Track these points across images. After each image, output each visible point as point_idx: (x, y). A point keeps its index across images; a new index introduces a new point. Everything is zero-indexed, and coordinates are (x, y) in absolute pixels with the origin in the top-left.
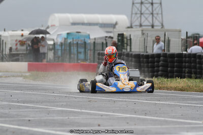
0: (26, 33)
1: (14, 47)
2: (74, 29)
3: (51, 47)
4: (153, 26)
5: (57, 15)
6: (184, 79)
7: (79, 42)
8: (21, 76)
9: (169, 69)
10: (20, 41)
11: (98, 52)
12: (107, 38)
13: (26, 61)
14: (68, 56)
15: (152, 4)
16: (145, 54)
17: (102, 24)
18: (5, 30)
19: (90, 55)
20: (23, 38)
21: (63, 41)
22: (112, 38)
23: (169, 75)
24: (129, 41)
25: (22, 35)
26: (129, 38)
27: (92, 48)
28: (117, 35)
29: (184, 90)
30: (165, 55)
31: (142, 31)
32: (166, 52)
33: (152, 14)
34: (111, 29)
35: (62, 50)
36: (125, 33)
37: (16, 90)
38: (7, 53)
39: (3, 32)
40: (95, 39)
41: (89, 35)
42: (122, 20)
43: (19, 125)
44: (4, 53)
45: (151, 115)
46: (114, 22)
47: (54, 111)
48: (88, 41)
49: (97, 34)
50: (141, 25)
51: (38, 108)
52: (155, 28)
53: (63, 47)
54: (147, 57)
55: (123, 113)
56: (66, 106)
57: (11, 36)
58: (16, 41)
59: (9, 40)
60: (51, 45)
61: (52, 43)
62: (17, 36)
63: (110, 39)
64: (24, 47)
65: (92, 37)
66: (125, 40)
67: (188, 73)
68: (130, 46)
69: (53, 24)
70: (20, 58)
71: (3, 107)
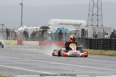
0: (38, 28)
2: (61, 27)
3: (50, 34)
4: (98, 26)
5: (53, 20)
6: (112, 51)
8: (36, 48)
9: (105, 46)
12: (76, 31)
13: (38, 41)
15: (98, 15)
17: (74, 24)
18: (28, 26)
21: (56, 32)
22: (79, 31)
23: (105, 48)
24: (87, 32)
25: (37, 29)
26: (87, 31)
27: (69, 35)
28: (81, 29)
29: (112, 56)
30: (103, 39)
31: (93, 28)
32: (104, 38)
33: (98, 20)
34: (78, 27)
35: (55, 36)
36: (85, 29)
39: (28, 27)
40: (71, 31)
41: (68, 29)
42: (83, 22)
43: (35, 70)
45: (97, 67)
46: (80, 24)
47: (52, 64)
48: (67, 32)
49: (72, 29)
50: (92, 25)
51: (44, 62)
52: (99, 26)
53: (56, 35)
54: (95, 40)
55: (84, 66)
56: (57, 62)
57: (32, 29)
59: (30, 31)
61: (50, 32)
62: (34, 29)
63: (78, 31)
65: (69, 30)
66: (85, 32)
67: (114, 48)
68: (87, 35)
69: (51, 24)
70: (35, 39)
71: (28, 62)
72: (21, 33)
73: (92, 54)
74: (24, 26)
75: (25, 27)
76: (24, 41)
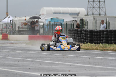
0: (28, 18)
1: (21, 27)
2: (55, 16)
3: (42, 26)
4: (100, 15)
5: (45, 8)
7: (58, 24)
8: (25, 43)
9: (109, 39)
10: (24, 23)
11: (69, 29)
12: (74, 21)
13: (27, 35)
14: (51, 32)
15: (99, 2)
16: (95, 30)
17: (71, 13)
18: (15, 17)
19: (64, 31)
20: (26, 21)
21: (48, 23)
22: (77, 21)
23: (109, 42)
24: (86, 23)
25: (25, 20)
26: (86, 21)
27: (65, 27)
28: (80, 19)
30: (107, 31)
31: (94, 17)
32: (107, 29)
33: (100, 7)
34: (76, 16)
35: (48, 28)
36: (84, 19)
37: (22, 51)
38: (16, 30)
39: (14, 18)
40: (67, 22)
41: (63, 20)
42: (82, 11)
43: (23, 71)
44: (15, 30)
45: (99, 65)
46: (78, 12)
47: (43, 63)
48: (63, 23)
49: (68, 19)
50: (93, 14)
51: (34, 61)
52: (101, 15)
53: (49, 26)
54: (97, 32)
55: (83, 64)
56: (51, 60)
57: (19, 20)
58: (22, 23)
59: (18, 22)
60: (41, 25)
61: (42, 24)
62: (23, 20)
63: (76, 22)
64: (26, 27)
65: (65, 21)
66: (84, 22)
68: (87, 26)
69: (43, 13)
70: (24, 32)
71: (14, 61)
72: (6, 25)
73: (93, 49)
74: (10, 16)
75: (11, 18)
76: (10, 34)
